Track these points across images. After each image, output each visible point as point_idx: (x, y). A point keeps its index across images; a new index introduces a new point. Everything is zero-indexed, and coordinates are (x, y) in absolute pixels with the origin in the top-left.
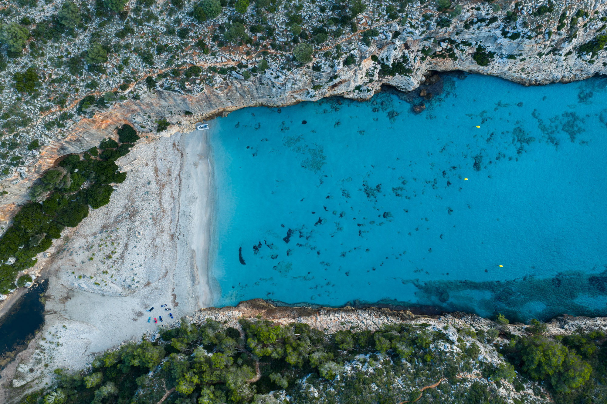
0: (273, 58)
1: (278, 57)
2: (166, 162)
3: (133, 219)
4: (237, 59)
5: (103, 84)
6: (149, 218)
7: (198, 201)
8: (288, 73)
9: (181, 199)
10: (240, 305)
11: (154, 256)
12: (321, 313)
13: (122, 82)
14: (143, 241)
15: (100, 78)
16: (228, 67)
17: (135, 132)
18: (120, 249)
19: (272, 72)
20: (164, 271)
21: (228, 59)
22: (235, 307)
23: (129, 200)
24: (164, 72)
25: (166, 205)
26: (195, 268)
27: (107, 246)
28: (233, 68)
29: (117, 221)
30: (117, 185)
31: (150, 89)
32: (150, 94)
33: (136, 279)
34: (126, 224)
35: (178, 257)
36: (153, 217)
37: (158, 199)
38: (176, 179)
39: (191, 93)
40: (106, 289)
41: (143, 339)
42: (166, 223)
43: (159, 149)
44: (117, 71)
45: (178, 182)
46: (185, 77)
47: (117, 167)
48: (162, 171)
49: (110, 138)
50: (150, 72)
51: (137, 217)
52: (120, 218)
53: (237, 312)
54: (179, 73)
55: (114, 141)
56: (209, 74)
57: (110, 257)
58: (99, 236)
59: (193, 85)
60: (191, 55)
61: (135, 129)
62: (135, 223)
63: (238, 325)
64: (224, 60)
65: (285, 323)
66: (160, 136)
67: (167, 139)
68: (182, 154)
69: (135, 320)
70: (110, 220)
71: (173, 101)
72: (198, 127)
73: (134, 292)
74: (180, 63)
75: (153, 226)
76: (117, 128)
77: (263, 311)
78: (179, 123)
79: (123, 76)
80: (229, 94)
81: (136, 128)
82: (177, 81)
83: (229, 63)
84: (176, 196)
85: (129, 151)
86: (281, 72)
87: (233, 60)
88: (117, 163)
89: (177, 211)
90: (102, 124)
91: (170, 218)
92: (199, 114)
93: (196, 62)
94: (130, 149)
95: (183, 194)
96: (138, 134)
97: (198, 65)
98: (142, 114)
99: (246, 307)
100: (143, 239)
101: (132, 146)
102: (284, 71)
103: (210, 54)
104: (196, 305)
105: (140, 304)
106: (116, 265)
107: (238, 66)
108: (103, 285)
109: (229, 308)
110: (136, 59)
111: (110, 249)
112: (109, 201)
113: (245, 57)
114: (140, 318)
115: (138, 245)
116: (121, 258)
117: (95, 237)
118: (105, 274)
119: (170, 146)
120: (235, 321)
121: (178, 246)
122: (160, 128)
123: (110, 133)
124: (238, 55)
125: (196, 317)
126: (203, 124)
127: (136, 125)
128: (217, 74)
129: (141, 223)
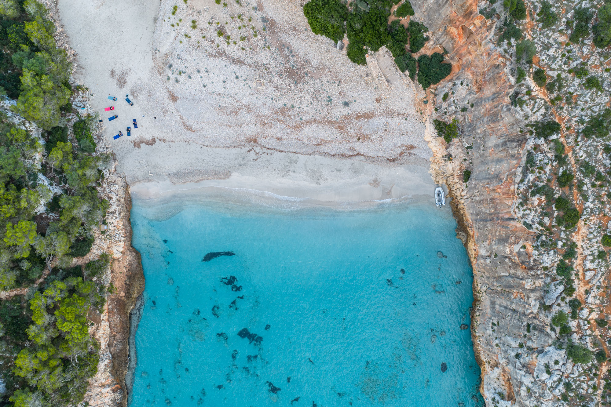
0: (590, 369)
1: (591, 379)
2: (380, 133)
3: (285, 75)
4: (590, 300)
5: (549, 38)
6: (286, 102)
7: (314, 185)
8: (557, 392)
9: (317, 156)
10: (134, 254)
11: (220, 109)
12: (116, 394)
13: (551, 73)
14: (247, 91)
15: (561, 32)
16: (572, 281)
17: (436, 81)
18: (233, 50)
19: (561, 363)
20: (194, 126)
21: (589, 281)
22: (131, 245)
23: (318, 68)
24: (567, 156)
25: (307, 131)
26: (200, 178)
27: (240, 28)
28: (569, 290)
29: (282, 47)
30: (345, 49)
31: (532, 126)
32: (522, 125)
33: (182, 78)
34: (276, 61)
35: (217, 150)
36: (288, 109)
37: (318, 118)
38: (352, 149)
39: (521, 204)
40: (166, 26)
41: (79, 87)
42: (276, 131)
43: (404, 121)
44: (574, 64)
45: (347, 153)
46: (556, 196)
47: (376, 50)
48: (366, 126)
49: (428, 39)
50: (568, 129)
51: (287, 81)
52: (287, 52)
53: (121, 250)
54: (564, 186)
55: (422, 45)
56: (560, 244)
57: (220, 34)
58: (257, 15)
59: (539, 210)
60: (601, 210)
61: (442, 83)
62: (277, 78)
63: (99, 252)
64: (589, 275)
65: (100, 333)
66: (428, 124)
67: (422, 135)
68: (394, 160)
69: (112, 73)
70: (284, 34)
71: (495, 157)
72: (440, 189)
73: (160, 74)
74: (585, 188)
75: (272, 109)
76: (446, 52)
77: (123, 294)
78: (449, 157)
79: (563, 76)
80: (507, 260)
81: (444, 86)
82: (548, 180)
83: (582, 283)
84: (323, 149)
85: (403, 71)
86: (560, 380)
87: (587, 292)
88: (383, 49)
89: (298, 151)
90: (457, 28)
91: (285, 137)
92: (463, 193)
93: (585, 220)
94: (407, 72)
95: (327, 160)
96: (432, 86)
97: (581, 223)
98: (471, 98)
99: (130, 265)
100: (250, 91)
101: (412, 76)
102: (561, 387)
103: (602, 248)
104: (136, 180)
105: (140, 82)
106: (205, 44)
107: (576, 300)
108: (172, 21)
109: (130, 235)
110: (599, 104)
111: (235, 34)
112: (317, 33)
113: (594, 316)
114: (115, 82)
115: (240, 83)
116: (218, 52)
117: (255, 9)
118: (191, 24)
119: (409, 141)
120: (105, 247)
121: (238, 150)
122: (442, 125)
123: (437, 40)
124: (598, 302)
125: (114, 178)
126: (446, 197)
127: (450, 85)
128: (560, 257)
129: (277, 88)
